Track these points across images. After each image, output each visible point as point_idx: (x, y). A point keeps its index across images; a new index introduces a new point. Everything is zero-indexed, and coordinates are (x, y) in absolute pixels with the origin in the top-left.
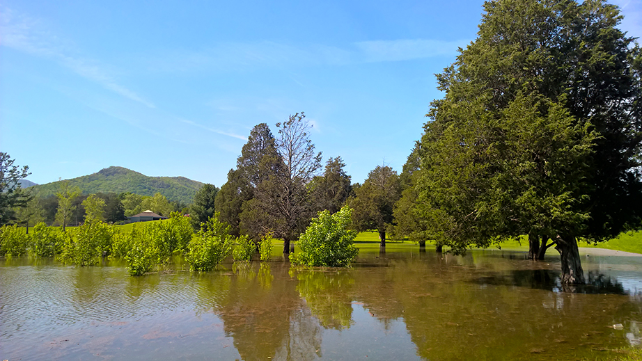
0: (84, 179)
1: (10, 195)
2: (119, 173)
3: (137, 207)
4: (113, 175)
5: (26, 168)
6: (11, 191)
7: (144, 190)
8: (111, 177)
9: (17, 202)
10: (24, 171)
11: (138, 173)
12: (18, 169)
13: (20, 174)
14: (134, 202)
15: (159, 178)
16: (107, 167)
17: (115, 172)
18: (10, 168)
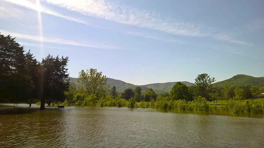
0: (226, 81)
1: (210, 88)
2: (242, 77)
3: (257, 91)
4: (239, 78)
5: (214, 78)
6: (209, 87)
7: (255, 84)
8: (238, 79)
9: (212, 91)
10: (213, 80)
11: (251, 76)
12: (211, 79)
13: (212, 81)
14: (255, 90)
15: (261, 77)
16: (236, 75)
17: (240, 77)
18: (208, 79)
